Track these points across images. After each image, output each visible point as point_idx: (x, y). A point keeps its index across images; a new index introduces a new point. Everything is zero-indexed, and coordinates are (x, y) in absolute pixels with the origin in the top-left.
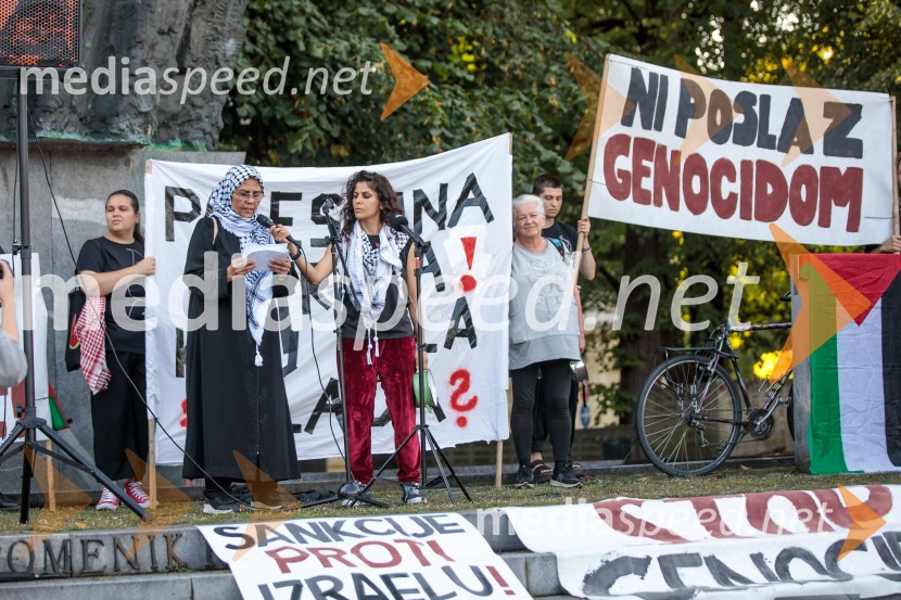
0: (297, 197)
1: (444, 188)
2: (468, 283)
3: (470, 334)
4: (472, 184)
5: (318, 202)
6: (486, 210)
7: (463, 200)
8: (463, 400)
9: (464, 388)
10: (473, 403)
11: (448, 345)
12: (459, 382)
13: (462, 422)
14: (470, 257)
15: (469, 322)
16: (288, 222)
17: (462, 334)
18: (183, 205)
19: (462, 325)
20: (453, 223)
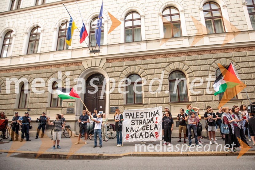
0: (139, 113)
1: (154, 112)
2: (156, 122)
3: (157, 128)
4: (157, 111)
5: (141, 113)
6: (159, 114)
7: (156, 113)
8: (157, 135)
9: (157, 134)
10: (158, 136)
11: (154, 129)
12: (156, 133)
13: (157, 138)
14: (157, 119)
15: (157, 127)
16: (138, 115)
17: (156, 128)
18: (127, 114)
19: (156, 127)
20: (155, 116)
